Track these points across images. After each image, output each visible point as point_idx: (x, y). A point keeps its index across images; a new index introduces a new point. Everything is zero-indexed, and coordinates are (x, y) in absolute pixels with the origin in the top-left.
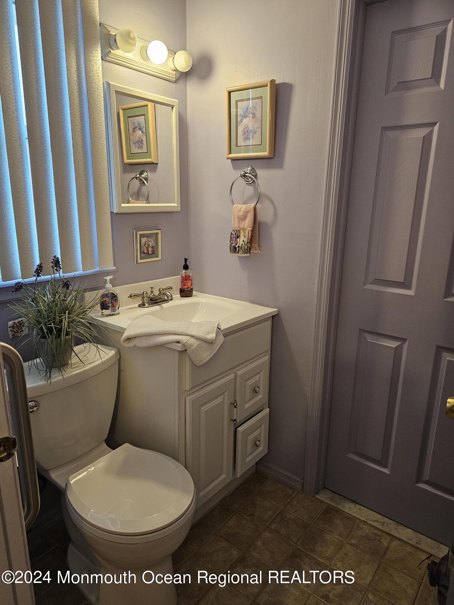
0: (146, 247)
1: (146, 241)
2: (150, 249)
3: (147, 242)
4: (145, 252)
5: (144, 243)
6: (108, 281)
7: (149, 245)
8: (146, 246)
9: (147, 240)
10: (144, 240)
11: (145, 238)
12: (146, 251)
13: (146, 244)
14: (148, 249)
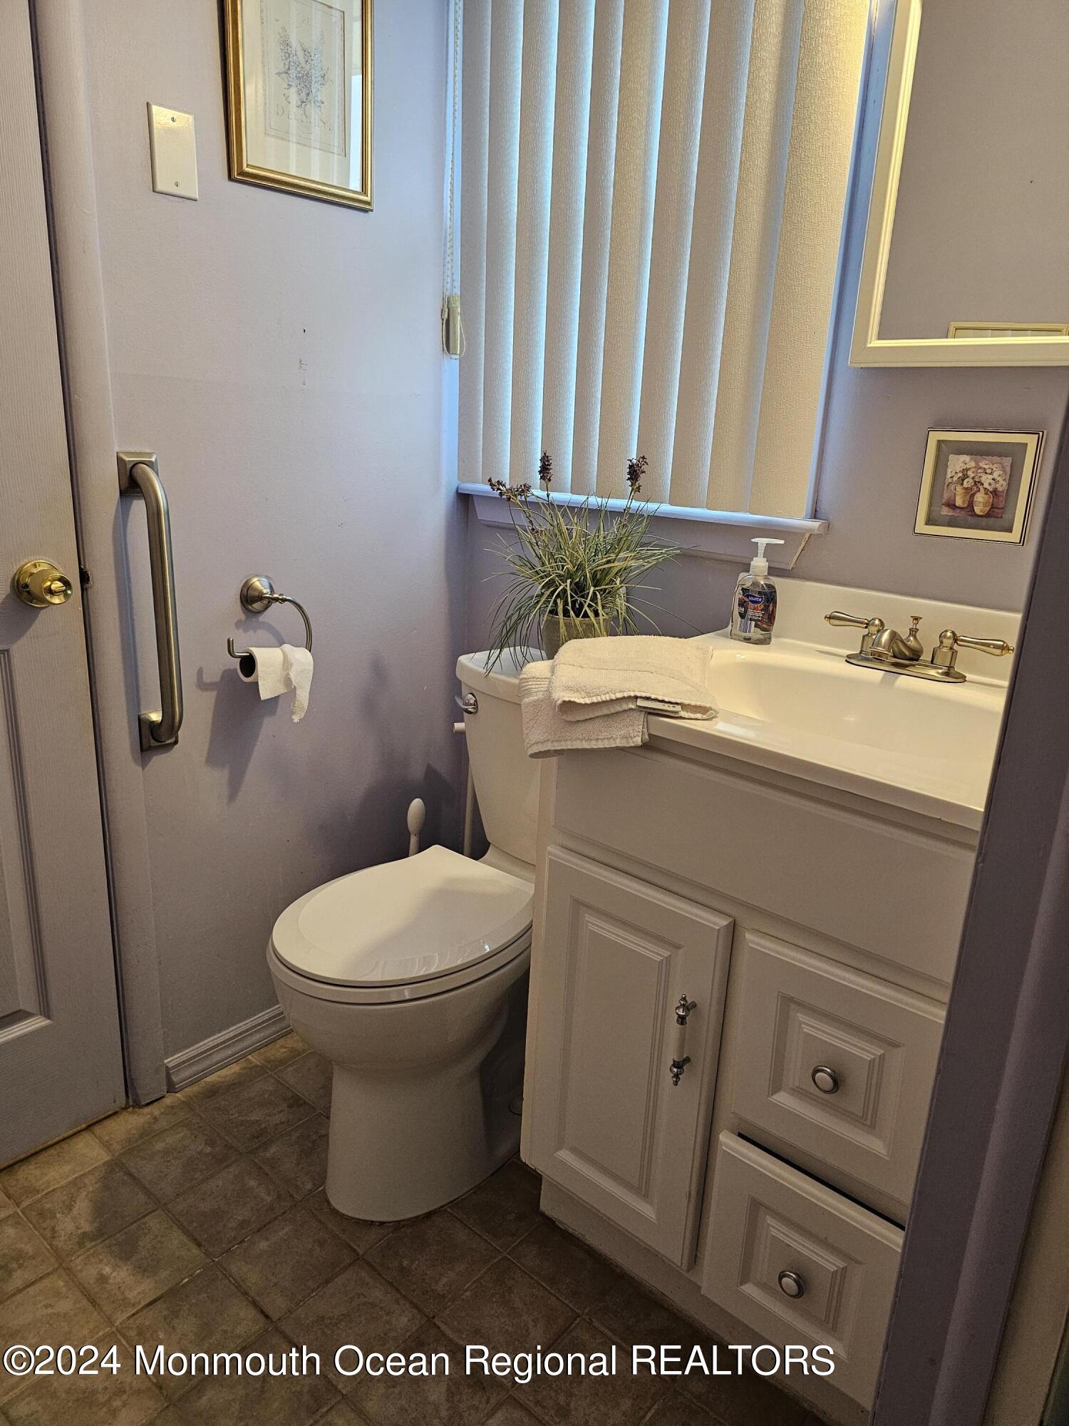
0: (965, 488)
1: (967, 470)
2: (980, 498)
3: (970, 473)
4: (959, 502)
5: (960, 475)
6: (761, 551)
7: (977, 483)
8: (965, 485)
9: (973, 464)
10: (958, 463)
11: (966, 458)
12: (964, 502)
13: (965, 476)
14: (973, 495)
